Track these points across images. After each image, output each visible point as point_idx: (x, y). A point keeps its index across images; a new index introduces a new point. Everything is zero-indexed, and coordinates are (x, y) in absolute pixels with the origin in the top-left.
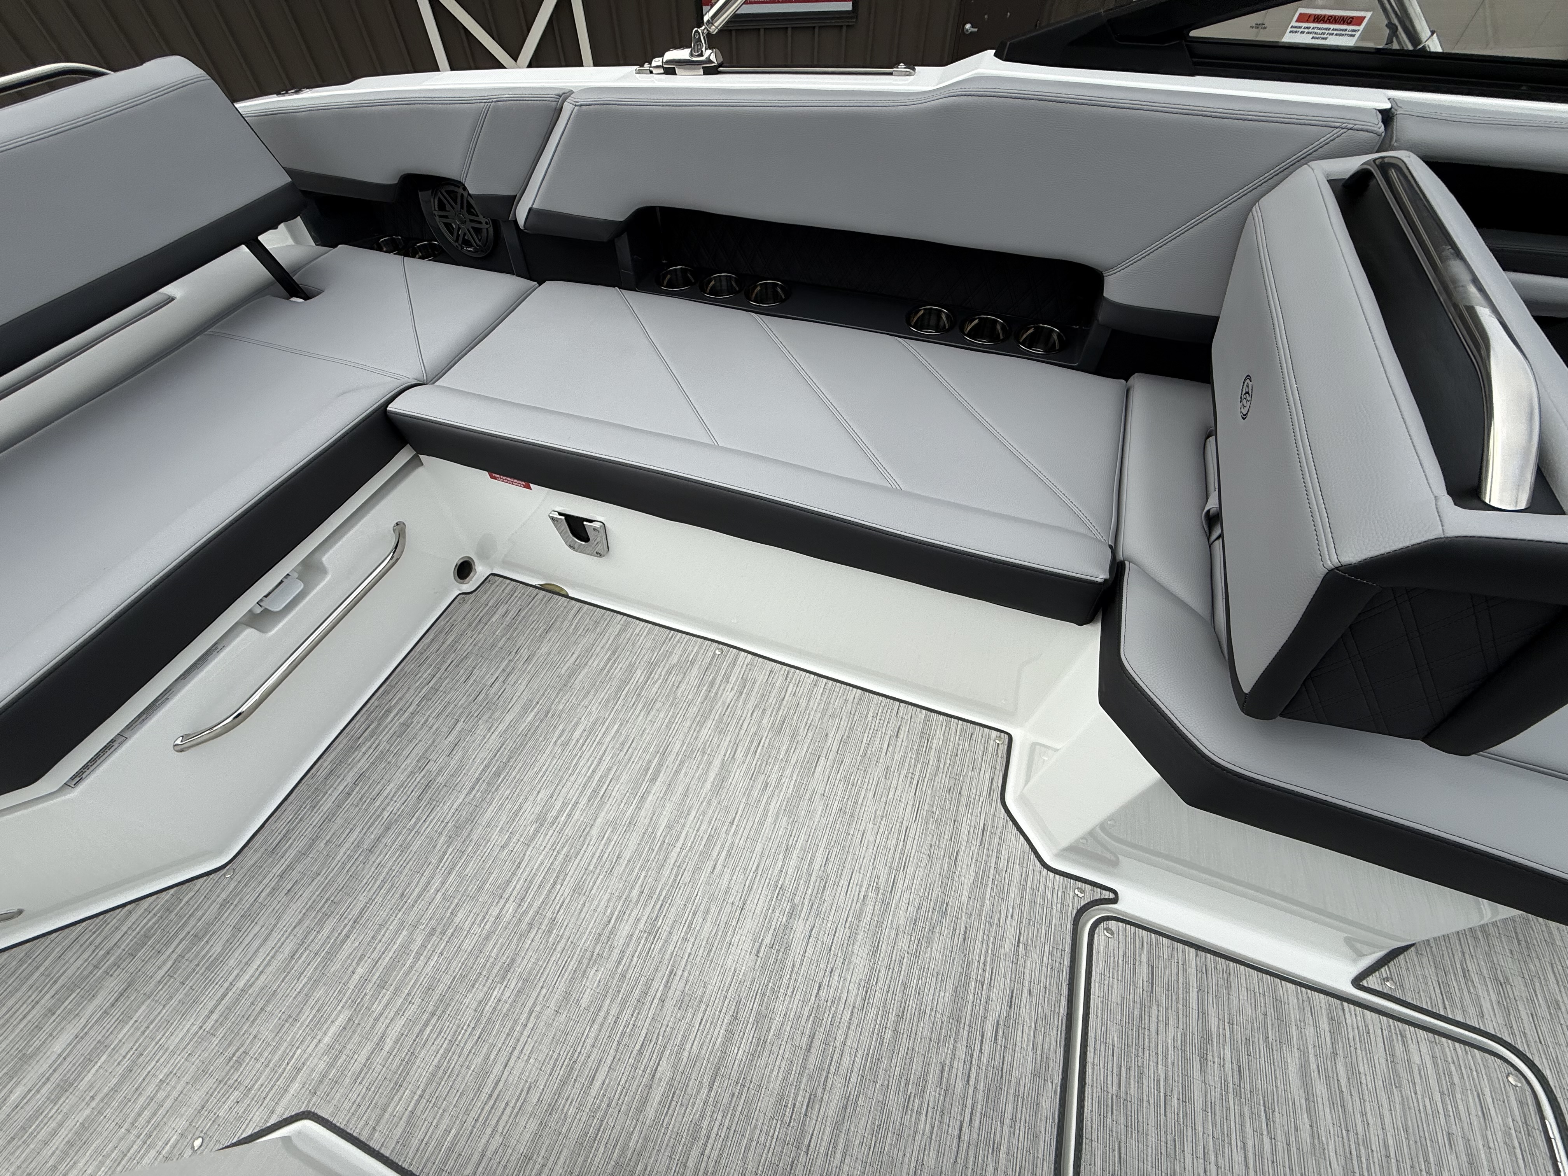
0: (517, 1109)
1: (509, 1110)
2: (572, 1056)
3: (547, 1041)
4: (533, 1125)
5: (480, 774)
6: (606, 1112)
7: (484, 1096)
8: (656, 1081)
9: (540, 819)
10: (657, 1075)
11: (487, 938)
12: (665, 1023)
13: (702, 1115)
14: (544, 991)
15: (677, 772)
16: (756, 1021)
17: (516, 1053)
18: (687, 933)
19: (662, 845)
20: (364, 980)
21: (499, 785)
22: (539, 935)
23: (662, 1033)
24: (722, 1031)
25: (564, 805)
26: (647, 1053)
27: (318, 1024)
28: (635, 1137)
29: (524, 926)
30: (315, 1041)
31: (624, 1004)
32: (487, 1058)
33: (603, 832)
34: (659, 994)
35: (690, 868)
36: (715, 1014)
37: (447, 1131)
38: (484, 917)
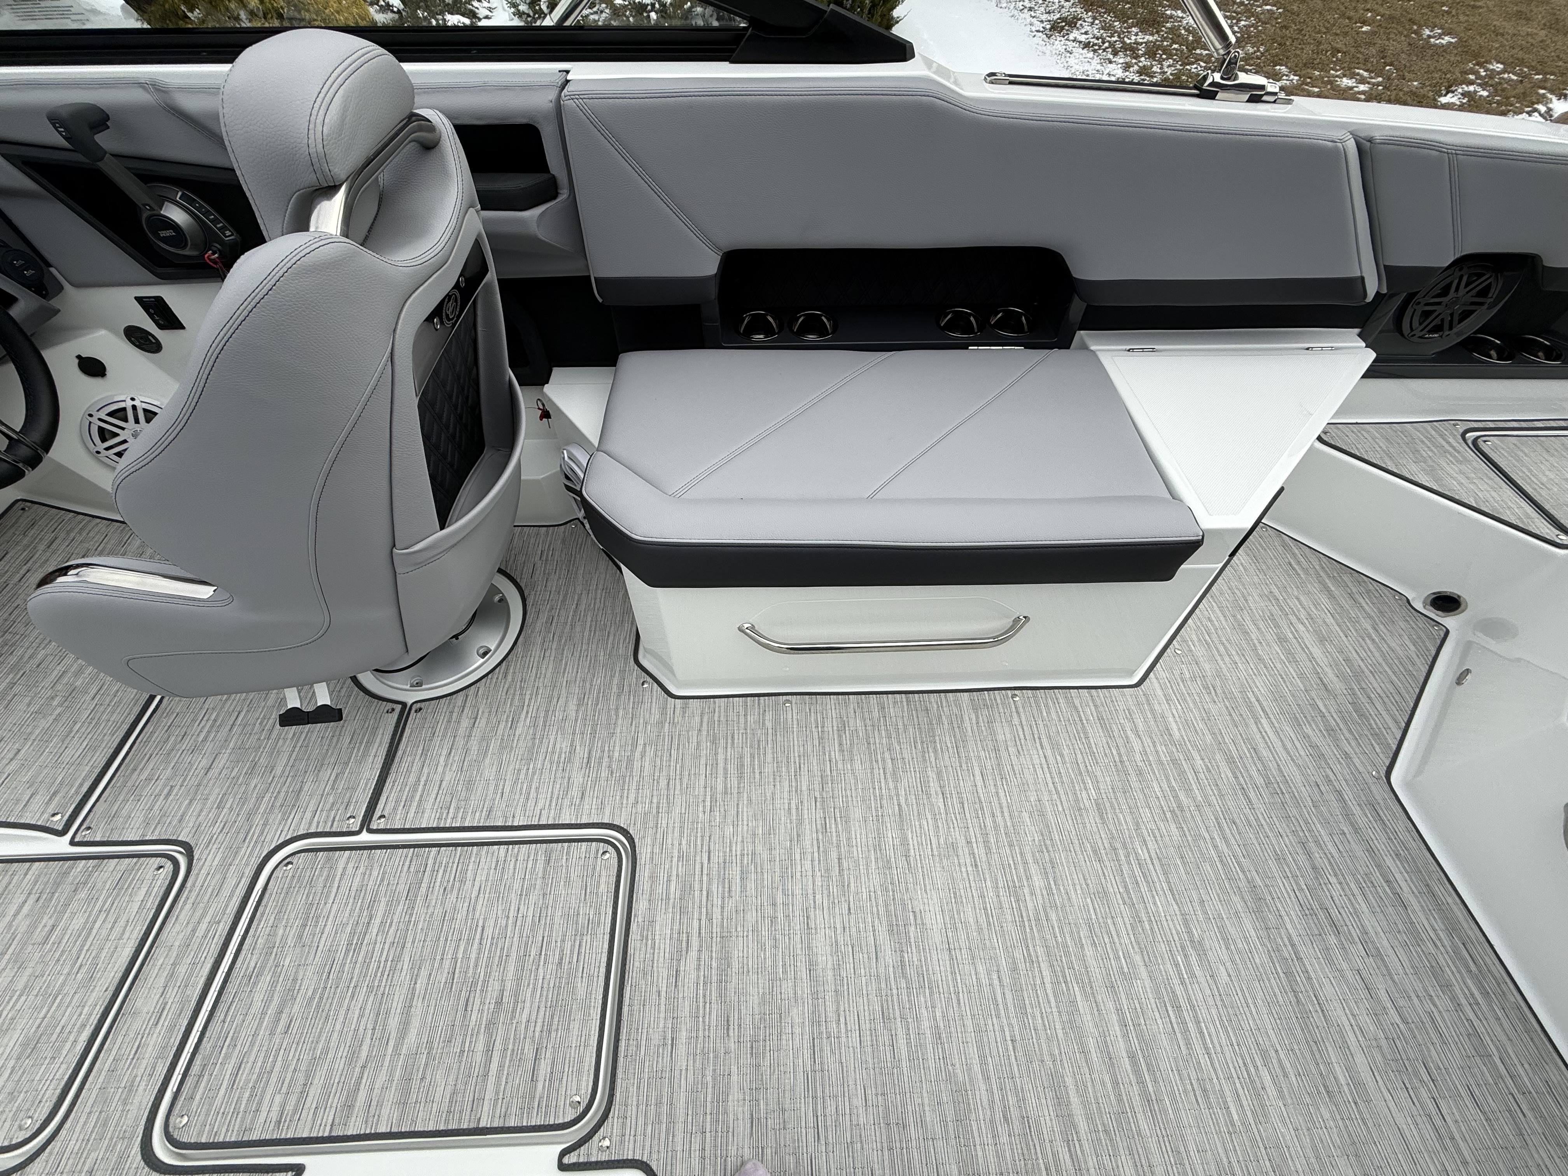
0: (1017, 739)
1: (1022, 736)
2: (1007, 782)
3: (1031, 781)
4: (1001, 737)
5: (1304, 965)
6: (960, 763)
7: (1043, 737)
8: (940, 792)
9: (1200, 947)
10: (941, 796)
11: (1137, 824)
12: (957, 829)
13: (896, 788)
14: (1060, 809)
15: (1115, 1083)
16: (889, 861)
17: (1045, 766)
18: (984, 903)
19: (1064, 976)
20: (1189, 758)
21: (1273, 963)
22: (1100, 844)
23: (955, 821)
24: (911, 843)
25: (1192, 975)
26: (957, 806)
27: (1187, 724)
28: (933, 759)
29: (1118, 845)
30: (1177, 716)
31: (996, 827)
32: (1062, 755)
33: (1131, 964)
34: (975, 845)
35: (1021, 966)
36: (924, 851)
37: (1049, 713)
38: (1155, 837)
